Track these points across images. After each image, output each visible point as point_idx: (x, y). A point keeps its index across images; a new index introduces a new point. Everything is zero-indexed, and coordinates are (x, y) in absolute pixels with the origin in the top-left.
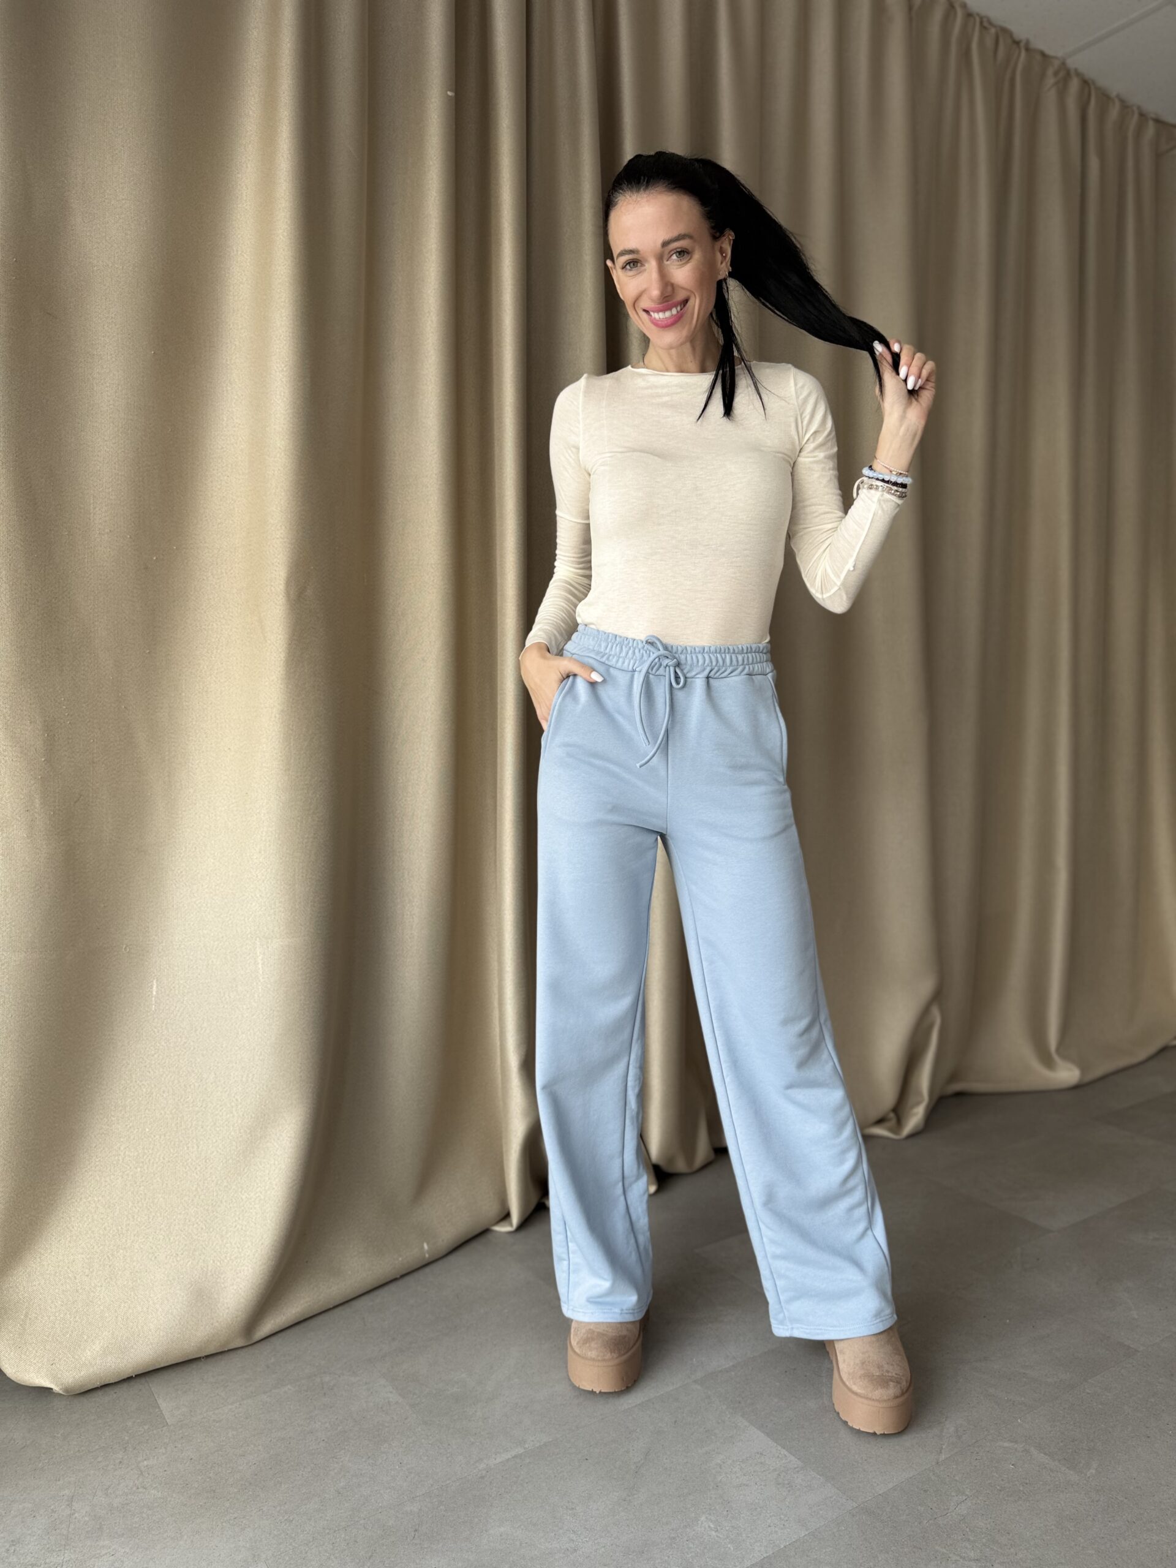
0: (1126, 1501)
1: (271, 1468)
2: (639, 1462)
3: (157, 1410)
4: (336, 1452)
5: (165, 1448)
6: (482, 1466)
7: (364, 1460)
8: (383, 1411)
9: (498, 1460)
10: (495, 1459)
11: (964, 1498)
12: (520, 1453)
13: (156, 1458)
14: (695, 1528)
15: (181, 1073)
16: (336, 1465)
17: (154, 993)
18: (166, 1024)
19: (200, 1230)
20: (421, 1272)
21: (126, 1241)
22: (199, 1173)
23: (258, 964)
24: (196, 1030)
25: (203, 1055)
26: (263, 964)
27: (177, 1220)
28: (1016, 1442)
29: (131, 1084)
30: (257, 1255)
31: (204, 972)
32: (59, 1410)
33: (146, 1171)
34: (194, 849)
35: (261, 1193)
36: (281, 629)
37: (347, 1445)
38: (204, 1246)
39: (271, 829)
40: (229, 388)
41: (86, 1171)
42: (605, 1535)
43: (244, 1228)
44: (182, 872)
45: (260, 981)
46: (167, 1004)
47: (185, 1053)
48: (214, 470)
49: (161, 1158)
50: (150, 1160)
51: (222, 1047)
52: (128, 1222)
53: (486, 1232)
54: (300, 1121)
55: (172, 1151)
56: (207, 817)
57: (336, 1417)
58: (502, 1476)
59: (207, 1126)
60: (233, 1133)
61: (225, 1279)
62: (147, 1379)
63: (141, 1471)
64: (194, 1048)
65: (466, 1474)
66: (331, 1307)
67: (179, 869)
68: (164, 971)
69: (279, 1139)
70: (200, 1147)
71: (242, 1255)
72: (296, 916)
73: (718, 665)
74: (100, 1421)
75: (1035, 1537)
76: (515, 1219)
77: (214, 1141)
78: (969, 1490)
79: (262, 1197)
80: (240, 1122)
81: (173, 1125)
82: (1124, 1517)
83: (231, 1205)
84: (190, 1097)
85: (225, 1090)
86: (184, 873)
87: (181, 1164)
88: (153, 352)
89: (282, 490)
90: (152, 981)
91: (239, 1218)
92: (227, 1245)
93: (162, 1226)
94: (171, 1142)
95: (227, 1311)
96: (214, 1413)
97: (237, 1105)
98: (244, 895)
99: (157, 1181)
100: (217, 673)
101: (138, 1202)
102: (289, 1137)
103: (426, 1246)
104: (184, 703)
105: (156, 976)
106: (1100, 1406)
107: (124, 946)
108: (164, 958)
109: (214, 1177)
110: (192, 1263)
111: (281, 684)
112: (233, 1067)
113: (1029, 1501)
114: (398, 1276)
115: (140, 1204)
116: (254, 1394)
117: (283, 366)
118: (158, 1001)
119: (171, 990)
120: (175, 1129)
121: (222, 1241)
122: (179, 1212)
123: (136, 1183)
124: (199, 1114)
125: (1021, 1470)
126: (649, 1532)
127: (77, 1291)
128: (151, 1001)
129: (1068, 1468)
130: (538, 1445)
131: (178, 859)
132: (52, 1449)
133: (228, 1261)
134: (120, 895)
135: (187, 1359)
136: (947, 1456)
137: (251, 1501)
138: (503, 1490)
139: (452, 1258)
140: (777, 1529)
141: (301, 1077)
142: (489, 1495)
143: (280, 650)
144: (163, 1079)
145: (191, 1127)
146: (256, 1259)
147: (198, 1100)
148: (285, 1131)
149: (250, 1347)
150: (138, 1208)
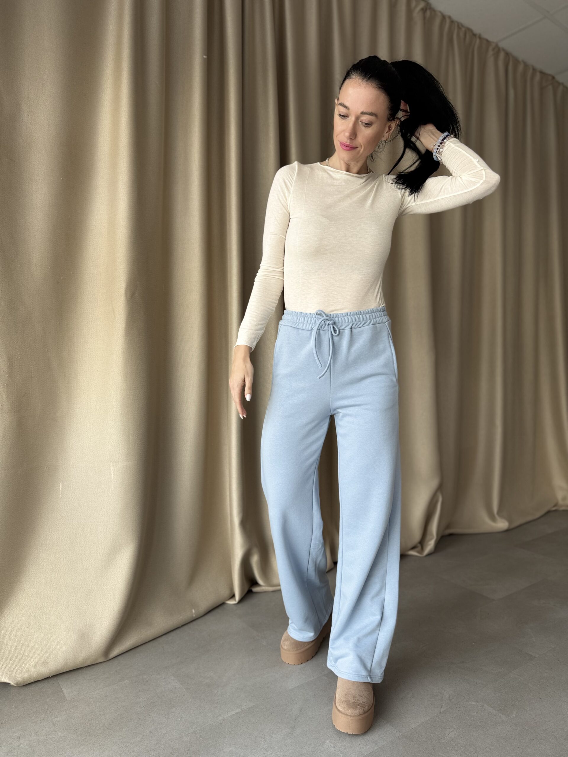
0: (529, 729)
1: (117, 721)
2: (297, 715)
3: (62, 693)
4: (150, 713)
5: (65, 712)
6: (220, 718)
7: (163, 716)
8: (172, 692)
9: (229, 715)
10: (227, 715)
11: (453, 730)
12: (239, 711)
13: (61, 717)
14: (324, 746)
15: (74, 527)
16: (149, 719)
17: (61, 489)
18: (67, 504)
19: (83, 604)
20: (191, 624)
21: (47, 610)
22: (82, 576)
23: (112, 474)
24: (81, 507)
25: (85, 519)
26: (113, 475)
27: (72, 600)
28: (478, 702)
29: (49, 534)
30: (111, 616)
31: (85, 478)
32: (13, 694)
33: (57, 576)
34: (80, 419)
35: (113, 586)
36: (123, 312)
37: (155, 709)
38: (85, 612)
39: (118, 409)
40: (98, 197)
41: (27, 576)
42: (280, 751)
43: (105, 603)
44: (74, 430)
45: (112, 483)
46: (67, 494)
47: (76, 518)
48: (90, 236)
49: (64, 569)
50: (58, 571)
51: (94, 515)
52: (48, 601)
53: (223, 604)
54: (132, 550)
55: (69, 566)
56: (86, 403)
57: (150, 695)
58: (231, 723)
59: (87, 553)
60: (99, 557)
61: (95, 628)
62: (57, 678)
63: (54, 723)
64: (80, 516)
65: (213, 722)
66: (148, 641)
67: (72, 429)
68: (65, 478)
69: (122, 560)
70: (83, 564)
71: (104, 616)
72: (130, 451)
73: (356, 321)
74: (34, 699)
75: (487, 747)
76: (237, 597)
77: (90, 561)
78: (455, 726)
79: (114, 588)
80: (103, 551)
81: (70, 553)
82: (529, 737)
83: (98, 592)
84: (78, 539)
85: (96, 536)
86: (75, 431)
87: (74, 572)
88: (62, 179)
89: (124, 246)
90: (60, 483)
91: (102, 598)
92: (96, 612)
93: (65, 603)
94: (69, 562)
95: (96, 644)
96: (90, 694)
97: (101, 543)
98: (104, 441)
99: (62, 581)
100: (91, 334)
101: (53, 591)
102: (127, 559)
103: (193, 611)
104: (75, 348)
105: (61, 481)
106: (518, 684)
107: (46, 466)
108: (66, 472)
109: (90, 578)
110: (79, 621)
111: (123, 339)
112: (99, 525)
113: (483, 730)
114: (180, 626)
115: (54, 592)
116: (109, 685)
117: (124, 186)
118: (63, 493)
119: (69, 487)
120: (71, 555)
121: (94, 609)
122: (73, 596)
123: (51, 582)
124: (83, 548)
125: (480, 715)
126: (302, 748)
127: (22, 635)
128: (59, 493)
129: (502, 714)
130: (248, 707)
131: (72, 424)
132: (10, 713)
133: (97, 619)
134: (44, 442)
135: (76, 668)
136: (445, 709)
137: (108, 737)
138: (231, 729)
139: (207, 617)
140: (363, 746)
141: (133, 529)
142: (224, 732)
143: (122, 323)
144: (65, 531)
145: (79, 554)
146: (111, 618)
147: (82, 541)
148: (125, 556)
149: (108, 662)
150: (53, 594)
